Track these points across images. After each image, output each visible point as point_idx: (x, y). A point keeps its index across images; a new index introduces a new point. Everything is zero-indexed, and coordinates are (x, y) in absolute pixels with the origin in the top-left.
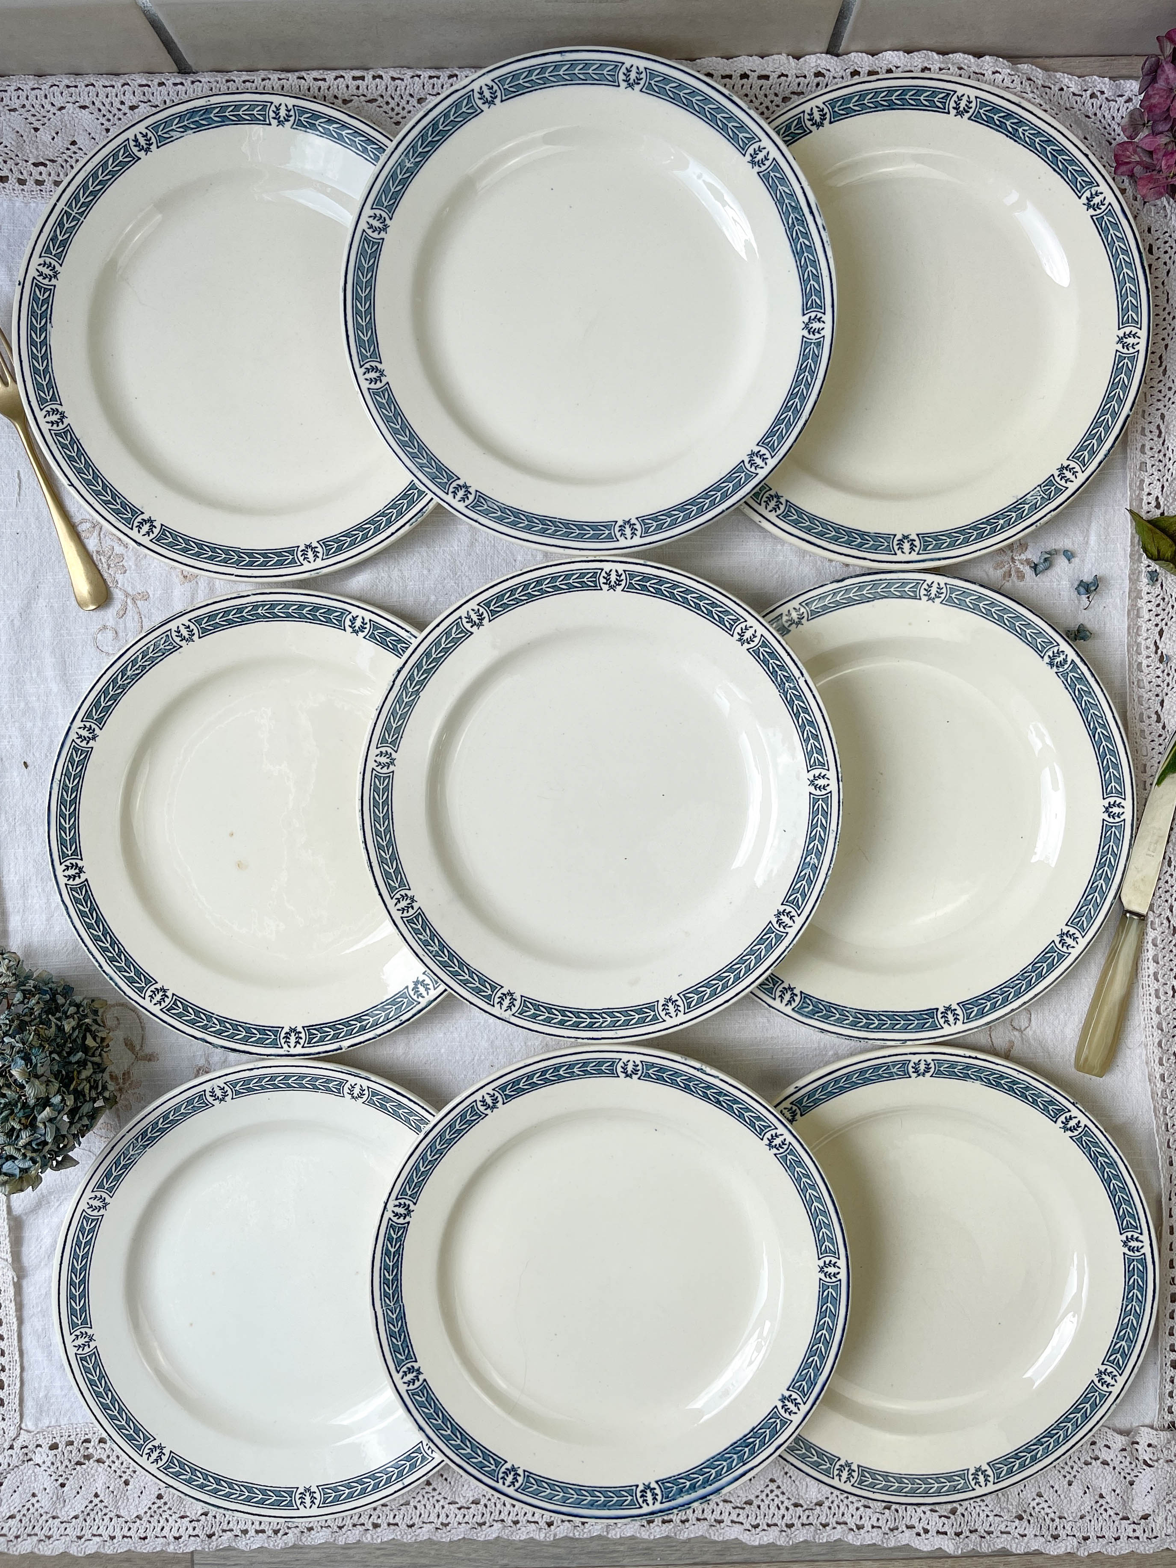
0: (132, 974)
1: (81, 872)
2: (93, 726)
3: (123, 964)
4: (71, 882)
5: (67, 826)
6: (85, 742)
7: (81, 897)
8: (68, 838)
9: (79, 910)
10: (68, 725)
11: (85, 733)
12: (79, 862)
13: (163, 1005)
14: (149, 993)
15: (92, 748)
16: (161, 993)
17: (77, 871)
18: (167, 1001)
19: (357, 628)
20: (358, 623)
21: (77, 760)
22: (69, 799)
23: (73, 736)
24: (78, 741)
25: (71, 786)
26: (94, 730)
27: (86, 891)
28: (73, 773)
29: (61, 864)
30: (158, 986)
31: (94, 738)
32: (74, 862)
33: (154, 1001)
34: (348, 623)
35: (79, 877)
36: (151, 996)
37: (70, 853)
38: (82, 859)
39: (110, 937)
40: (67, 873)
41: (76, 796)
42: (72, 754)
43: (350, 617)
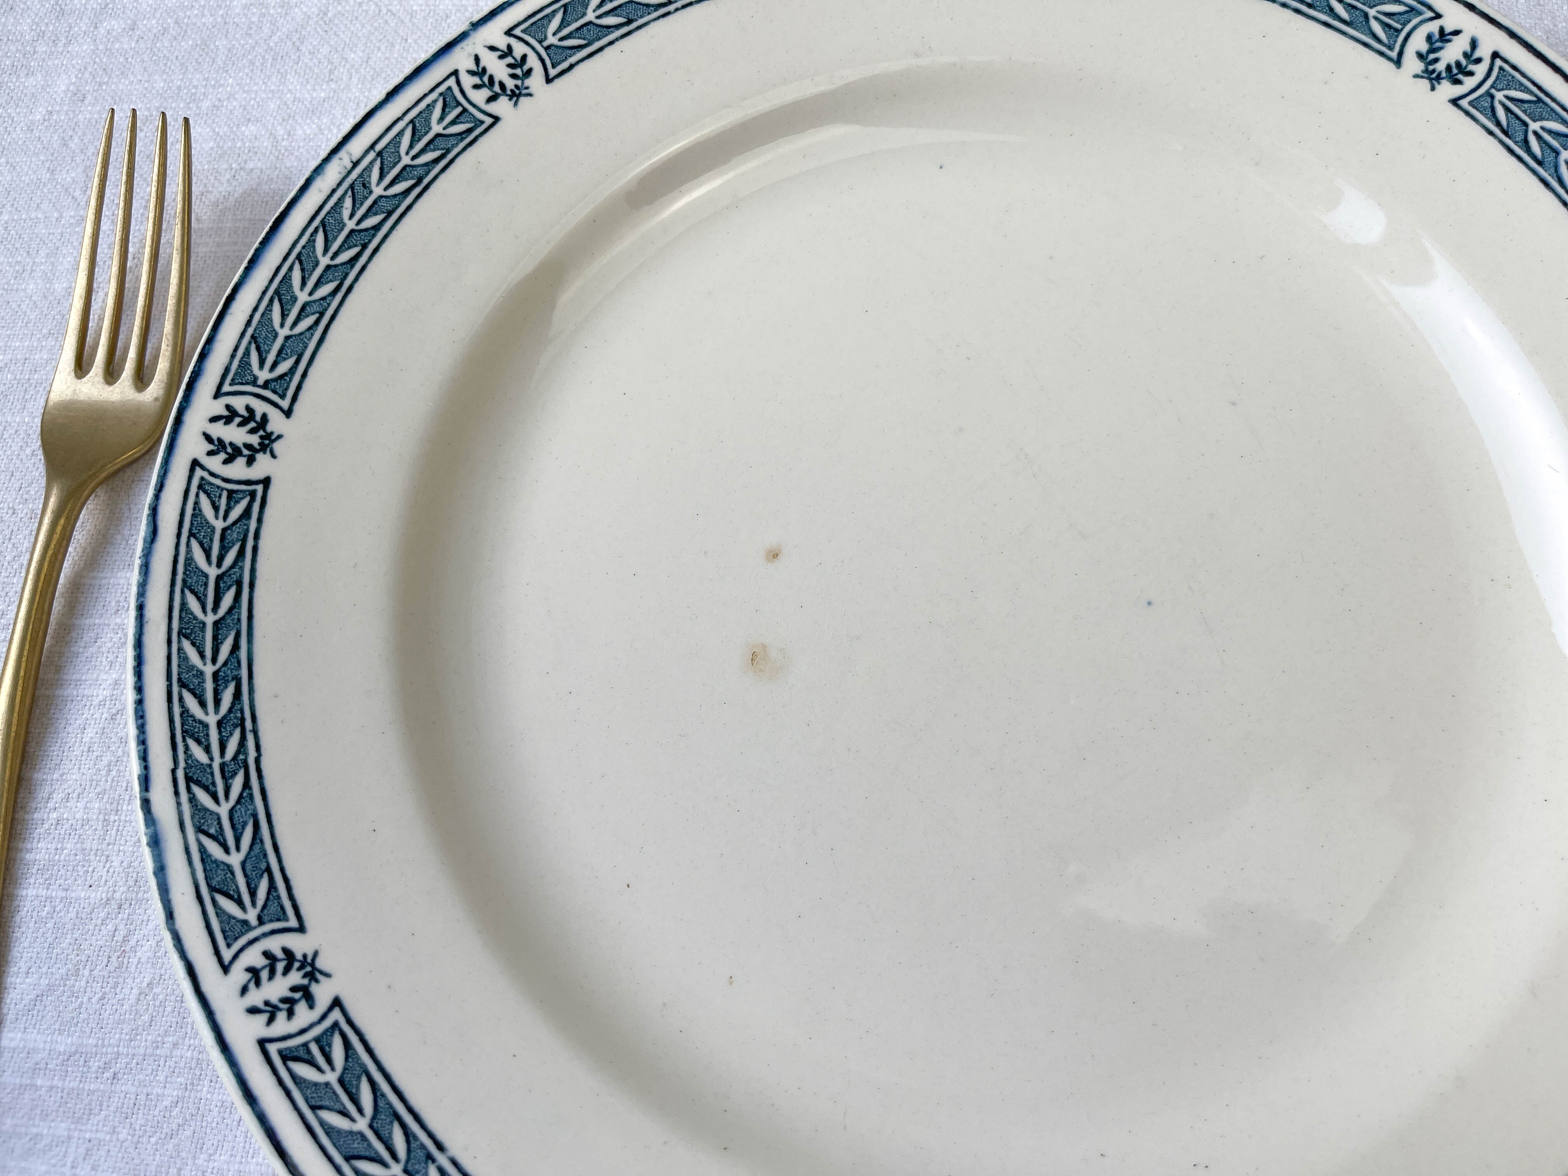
0: (235, 860)
1: (263, 448)
2: (533, 62)
3: (223, 810)
4: (215, 464)
5: (303, 297)
6: (485, 93)
7: (219, 525)
8: (283, 332)
9: (189, 560)
10: (464, 27)
11: (499, 69)
12: (276, 418)
13: (282, 1026)
14: (253, 957)
15: (496, 119)
16: (296, 978)
17: (254, 440)
18: (304, 1015)
19: (1440, 67)
20: (1452, 53)
21: (437, 128)
22: (351, 225)
23: (461, 60)
24: (468, 81)
25: (378, 191)
26: (529, 72)
27: (247, 513)
28: (406, 160)
29: (217, 395)
30: (299, 945)
31: (515, 95)
32: (260, 407)
33: (256, 997)
34: (1418, 42)
35: (251, 461)
36: (253, 971)
37: (264, 376)
38: (288, 413)
39: (237, 695)
40: (219, 430)
41: (377, 228)
42: (430, 107)
43: (1433, 27)
